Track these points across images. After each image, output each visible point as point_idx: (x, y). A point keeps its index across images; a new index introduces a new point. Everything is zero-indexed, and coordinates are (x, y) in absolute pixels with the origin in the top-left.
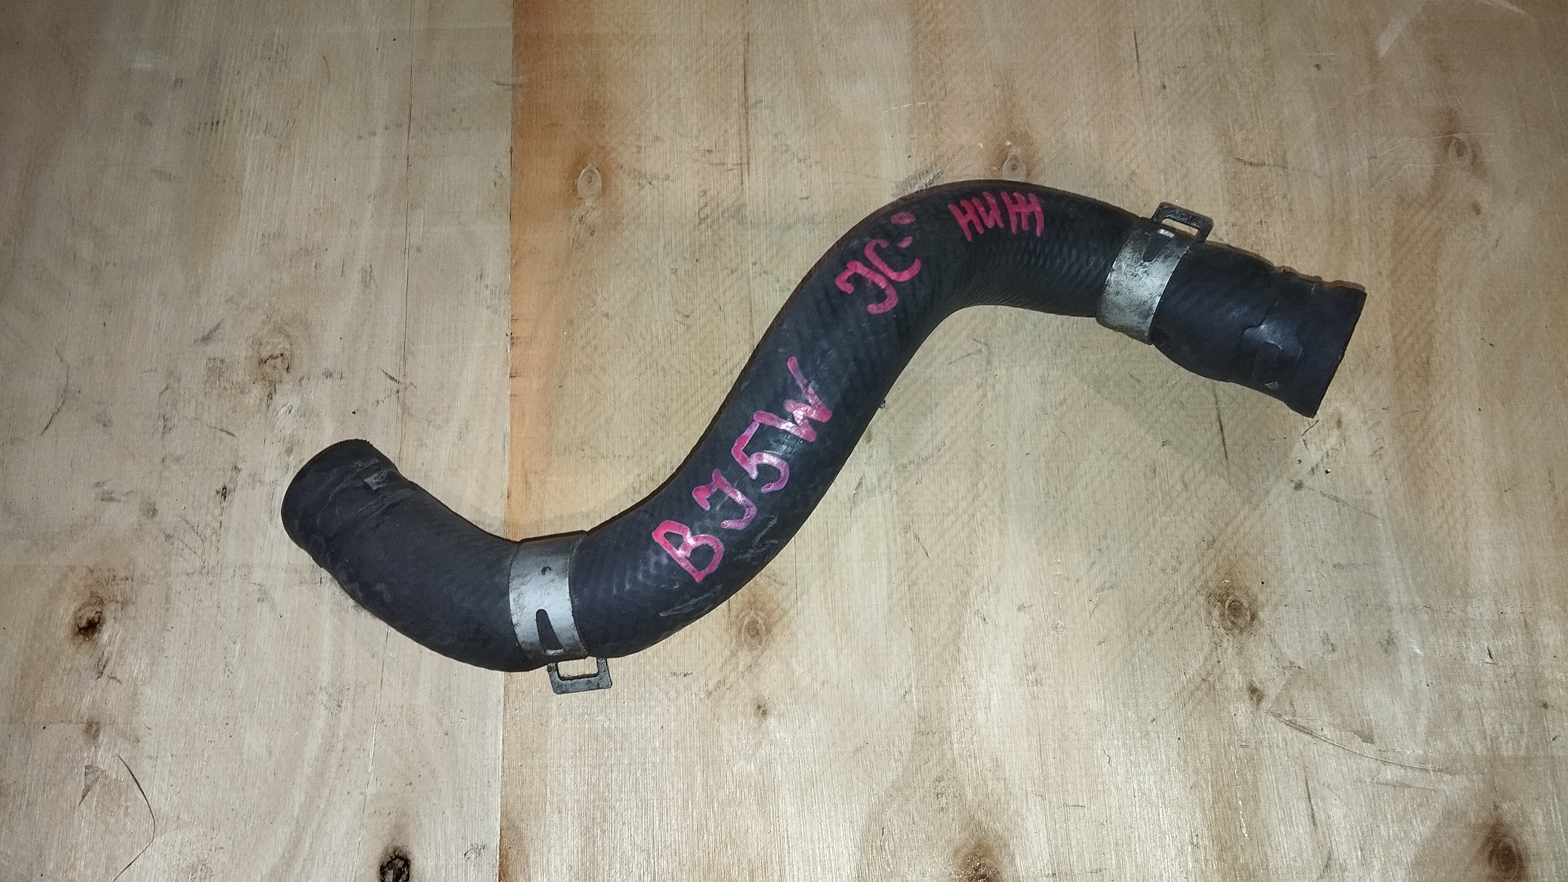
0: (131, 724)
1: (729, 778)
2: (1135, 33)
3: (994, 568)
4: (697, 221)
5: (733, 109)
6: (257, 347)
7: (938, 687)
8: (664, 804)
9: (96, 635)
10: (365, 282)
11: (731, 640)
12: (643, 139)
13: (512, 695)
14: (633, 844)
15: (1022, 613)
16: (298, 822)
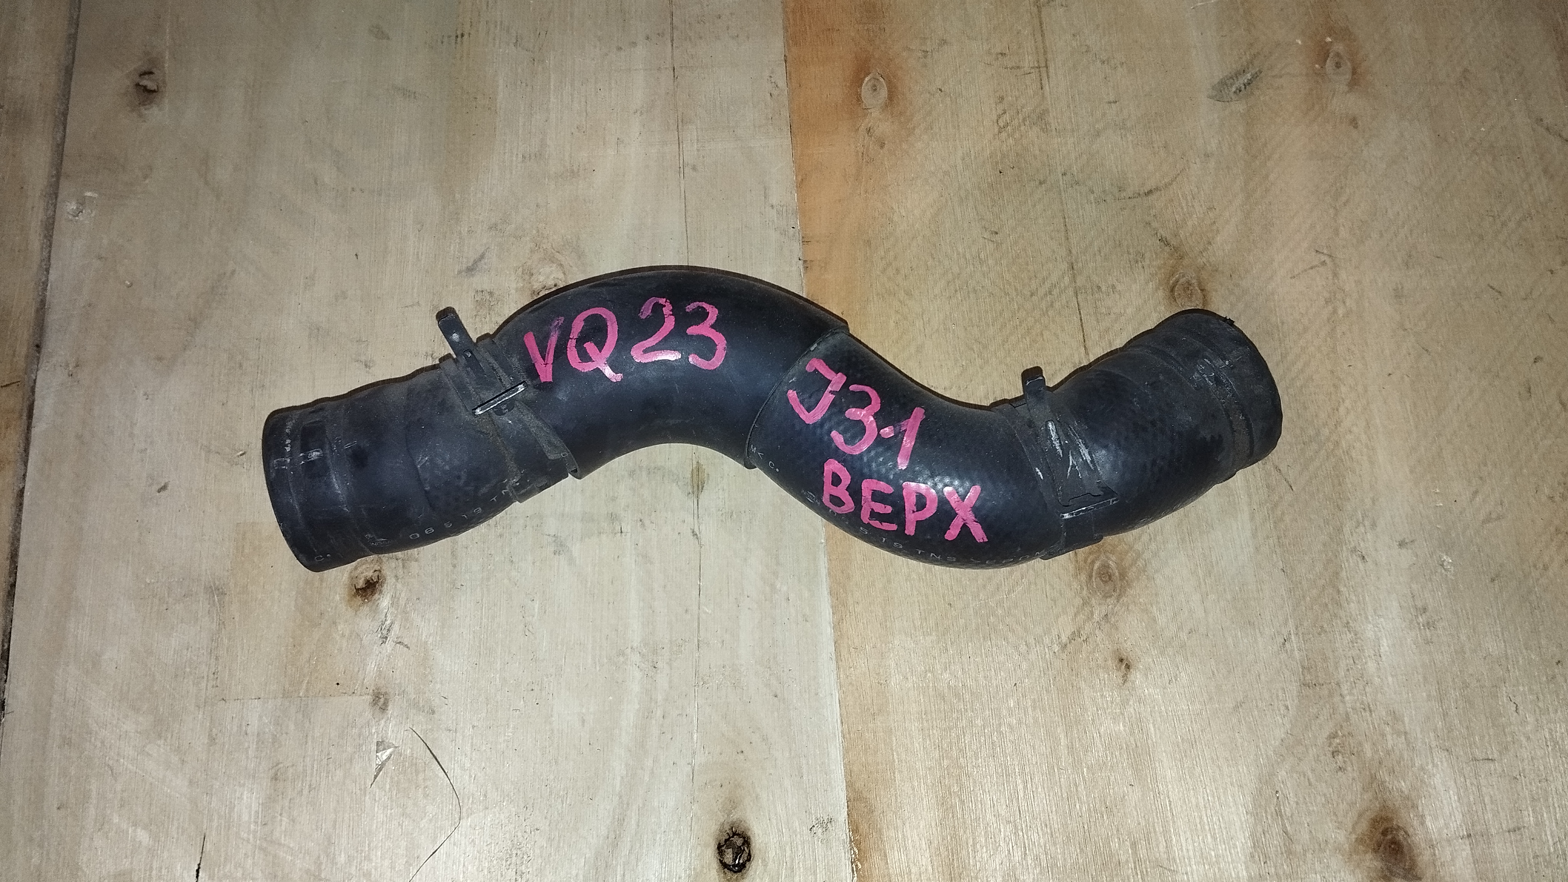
0: (424, 693)
1: (1097, 740)
3: (1368, 501)
4: (996, 130)
5: (1025, 8)
6: (527, 277)
7: (1319, 634)
8: (1027, 770)
9: (376, 596)
11: (1081, 587)
12: (929, 43)
13: (844, 652)
14: (997, 816)
15: (1404, 551)
16: (620, 797)
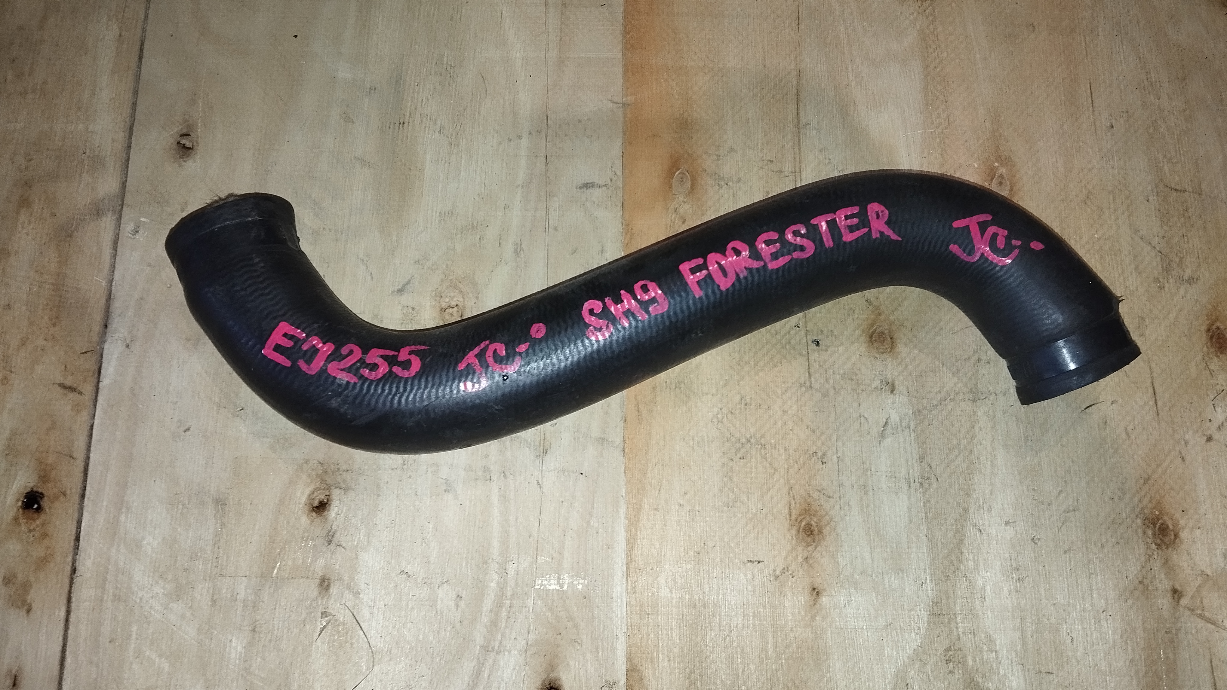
0: (354, 580)
2: (1090, 84)
3: (987, 492)
5: (789, 129)
6: (438, 298)
7: (946, 580)
9: (326, 513)
10: (517, 252)
11: (792, 537)
12: (722, 148)
13: (632, 571)
15: (1008, 528)
